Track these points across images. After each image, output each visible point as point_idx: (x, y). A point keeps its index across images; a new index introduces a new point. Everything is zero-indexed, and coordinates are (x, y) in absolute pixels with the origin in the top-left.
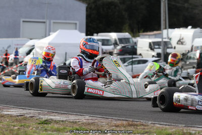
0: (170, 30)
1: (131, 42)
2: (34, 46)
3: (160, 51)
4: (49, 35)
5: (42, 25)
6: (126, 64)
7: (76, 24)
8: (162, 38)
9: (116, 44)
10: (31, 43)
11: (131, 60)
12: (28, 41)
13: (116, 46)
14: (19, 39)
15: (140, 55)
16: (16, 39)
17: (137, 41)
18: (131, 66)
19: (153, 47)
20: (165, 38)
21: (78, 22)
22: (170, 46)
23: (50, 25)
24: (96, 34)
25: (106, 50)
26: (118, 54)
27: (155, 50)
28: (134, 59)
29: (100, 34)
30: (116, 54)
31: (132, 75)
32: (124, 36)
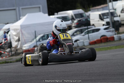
0: (114, 3)
1: (85, 16)
2: (9, 29)
3: (108, 20)
4: (20, 19)
5: (13, 12)
6: (83, 34)
7: (40, 7)
8: (109, 10)
9: (73, 19)
10: (6, 27)
11: (87, 30)
12: (4, 26)
13: (73, 20)
15: (93, 25)
17: (90, 15)
18: (87, 35)
19: (102, 18)
20: (111, 10)
21: (41, 6)
22: (116, 15)
23: (19, 10)
24: (56, 14)
26: (76, 27)
27: (104, 20)
28: (89, 30)
29: (59, 13)
30: (74, 27)
31: (89, 42)
32: (79, 12)
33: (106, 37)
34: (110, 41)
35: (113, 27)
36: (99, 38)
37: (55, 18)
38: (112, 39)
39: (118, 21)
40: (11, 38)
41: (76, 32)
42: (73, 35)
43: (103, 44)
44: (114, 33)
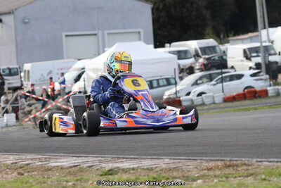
0: (271, 30)
1: (218, 51)
2: (84, 68)
3: (259, 60)
4: (104, 52)
5: (93, 38)
6: (213, 82)
7: (139, 33)
8: (261, 42)
9: (197, 56)
10: (79, 64)
11: (220, 76)
12: (76, 62)
13: (197, 58)
14: (62, 61)
15: (232, 67)
16: (58, 61)
17: (227, 49)
18: (221, 84)
19: (249, 56)
20: (265, 42)
21: (141, 30)
22: (272, 52)
23: (103, 37)
24: (167, 45)
25: (184, 66)
26: (201, 70)
27: (252, 59)
28: (224, 75)
29: (173, 44)
30: (198, 69)
31: (223, 96)
32: (208, 43)
33: (253, 89)
34: (260, 97)
35: (267, 73)
36: (241, 91)
37: (165, 52)
38: (264, 93)
39: (276, 63)
40: (86, 84)
41: (201, 78)
42: (196, 83)
43: (247, 102)
44: (268, 83)
